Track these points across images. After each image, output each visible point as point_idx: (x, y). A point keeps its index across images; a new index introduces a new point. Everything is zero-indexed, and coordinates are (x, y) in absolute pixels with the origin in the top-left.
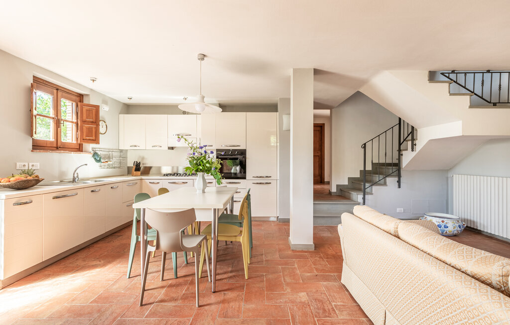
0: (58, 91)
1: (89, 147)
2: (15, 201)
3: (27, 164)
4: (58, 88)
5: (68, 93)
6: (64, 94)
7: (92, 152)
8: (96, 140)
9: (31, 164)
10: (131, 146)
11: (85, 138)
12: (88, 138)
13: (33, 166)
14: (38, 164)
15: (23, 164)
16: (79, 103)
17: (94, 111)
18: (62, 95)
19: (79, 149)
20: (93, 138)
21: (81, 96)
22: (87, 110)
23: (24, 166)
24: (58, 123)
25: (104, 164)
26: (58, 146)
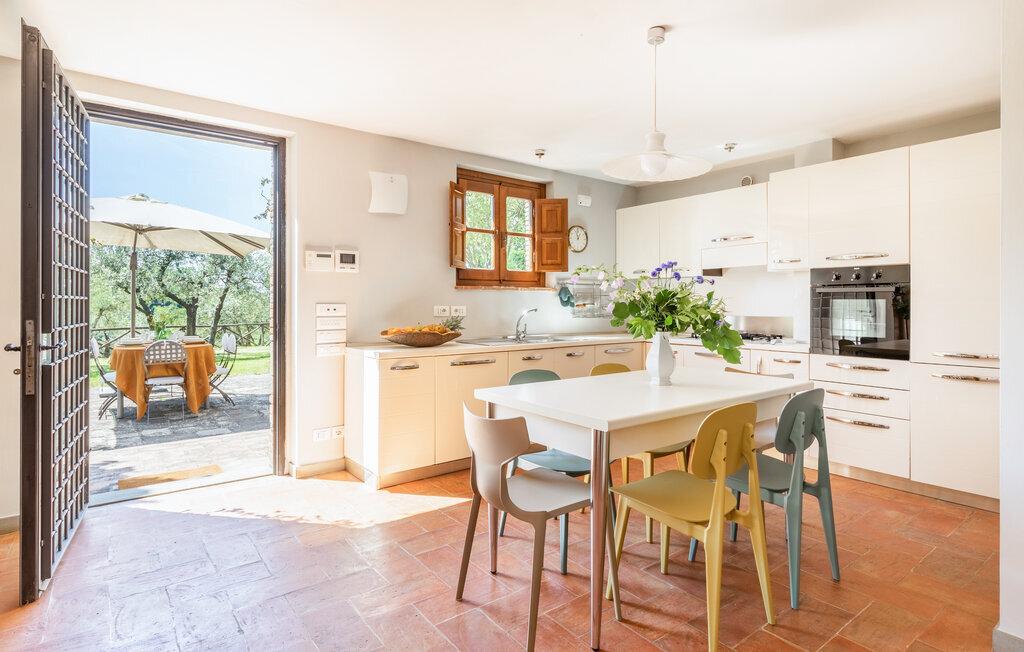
0: (499, 186)
1: (552, 277)
2: (392, 363)
3: (447, 308)
4: (501, 181)
5: (517, 187)
6: (511, 189)
7: (558, 288)
8: (562, 266)
9: (453, 308)
10: (634, 273)
11: (545, 261)
12: (550, 261)
13: (456, 311)
14: (464, 308)
15: (442, 307)
16: (536, 201)
17: (559, 210)
18: (508, 191)
19: (539, 281)
20: (559, 261)
21: (541, 189)
22: (548, 211)
23: (444, 310)
24: (501, 237)
25: (580, 308)
26: (502, 279)
